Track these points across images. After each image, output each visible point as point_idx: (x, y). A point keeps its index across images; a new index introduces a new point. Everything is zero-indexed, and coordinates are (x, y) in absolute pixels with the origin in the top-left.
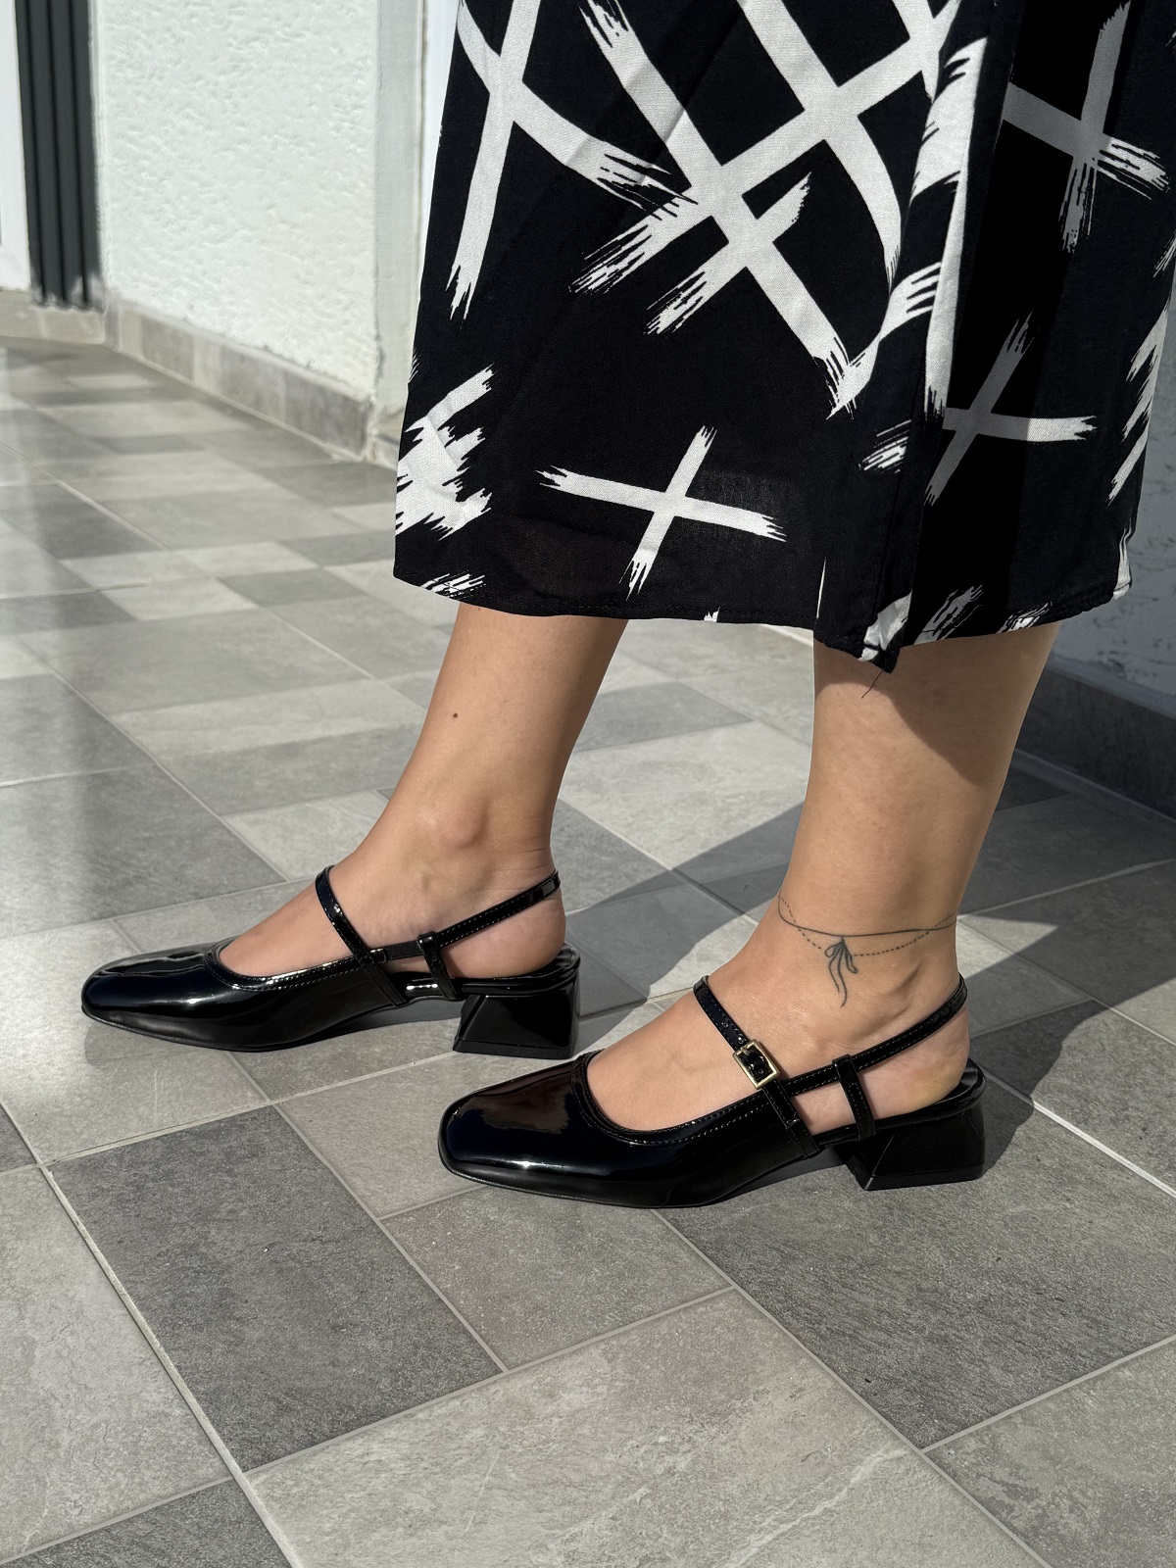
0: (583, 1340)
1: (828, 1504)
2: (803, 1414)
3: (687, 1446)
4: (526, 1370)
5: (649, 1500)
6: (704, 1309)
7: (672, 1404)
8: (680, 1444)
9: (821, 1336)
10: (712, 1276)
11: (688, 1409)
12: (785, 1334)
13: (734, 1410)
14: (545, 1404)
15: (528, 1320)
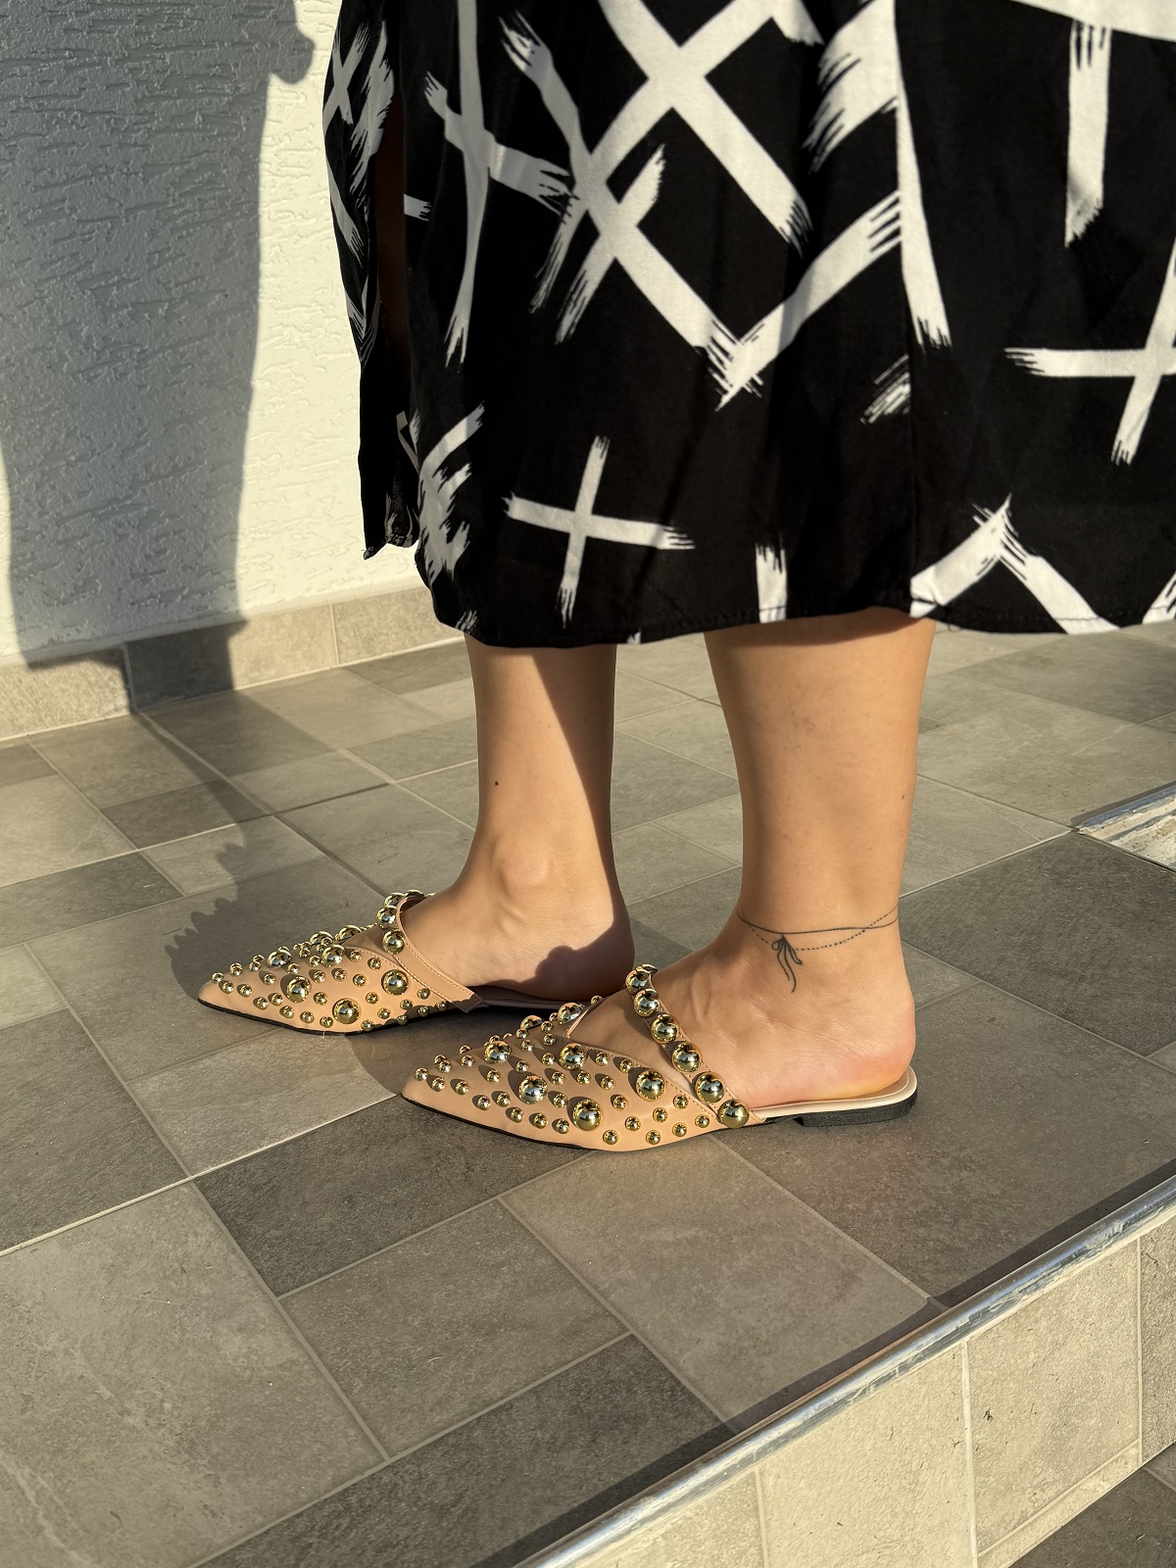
0: (312, 1345)
1: (49, 1531)
2: (178, 1515)
3: (152, 1422)
4: (277, 1311)
5: (95, 1397)
6: (352, 1432)
7: (213, 1412)
8: (159, 1419)
9: (298, 1538)
10: (408, 1439)
11: (203, 1423)
12: (305, 1504)
13: (195, 1459)
14: (230, 1327)
15: (345, 1307)
